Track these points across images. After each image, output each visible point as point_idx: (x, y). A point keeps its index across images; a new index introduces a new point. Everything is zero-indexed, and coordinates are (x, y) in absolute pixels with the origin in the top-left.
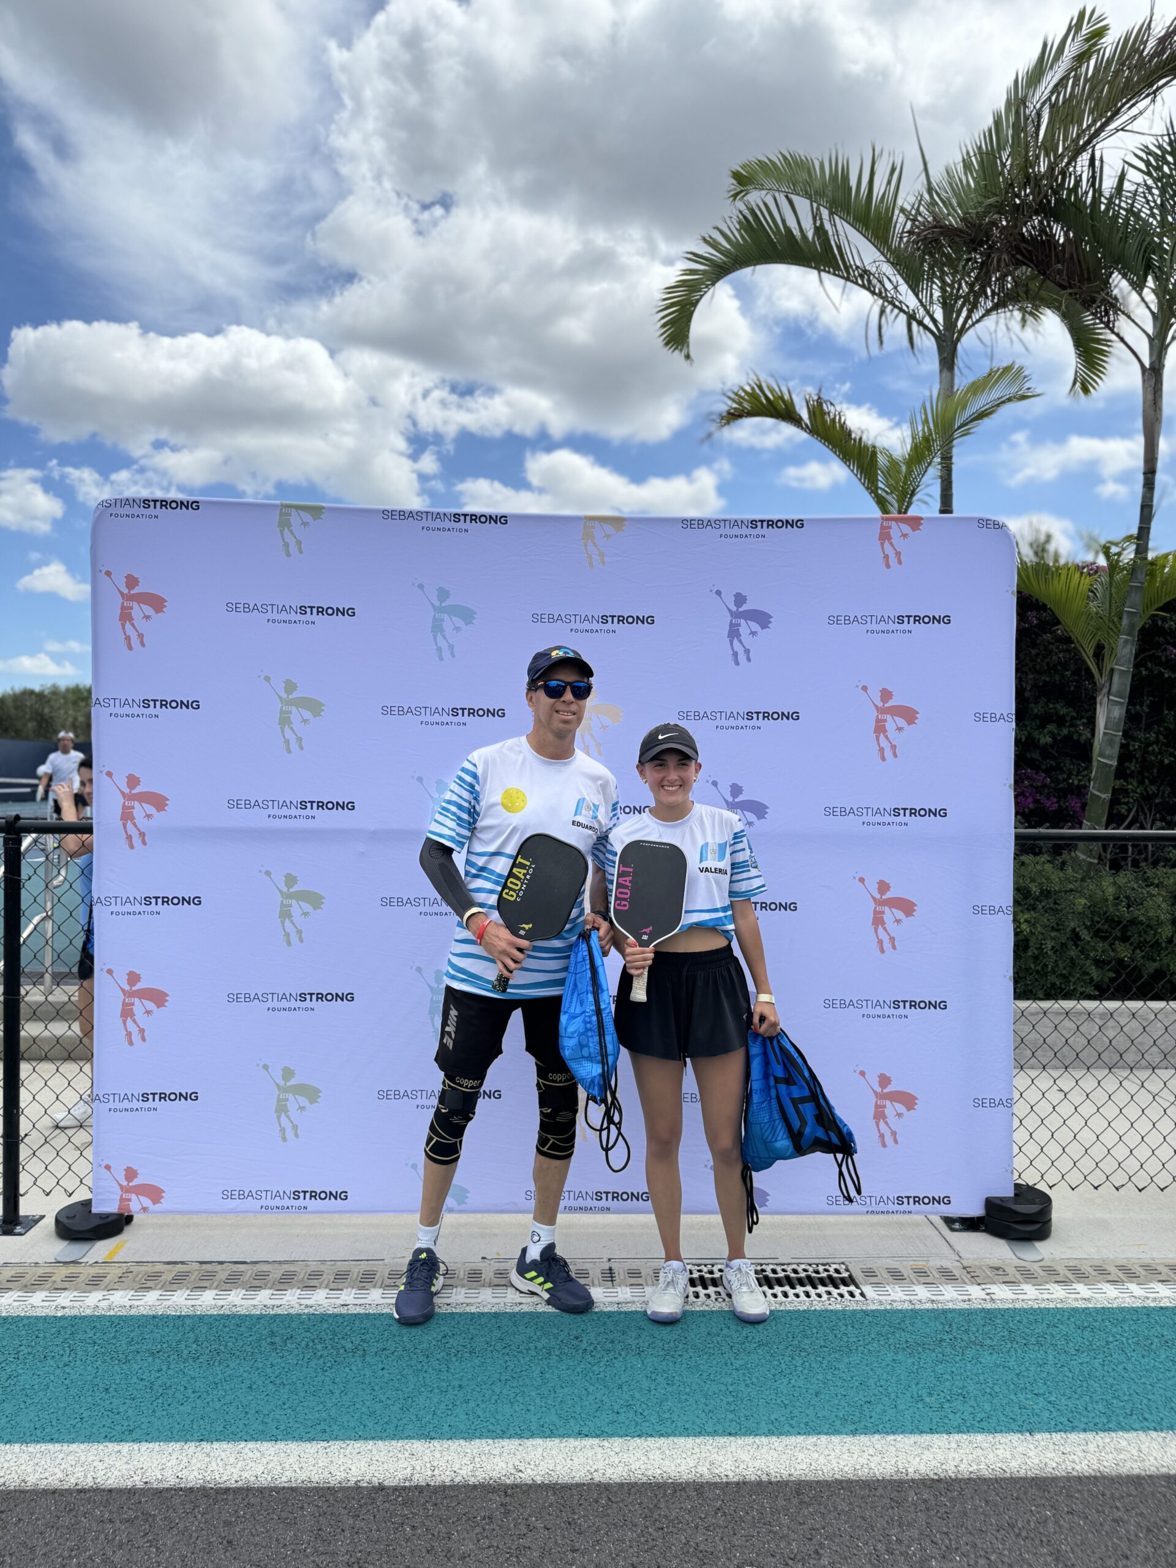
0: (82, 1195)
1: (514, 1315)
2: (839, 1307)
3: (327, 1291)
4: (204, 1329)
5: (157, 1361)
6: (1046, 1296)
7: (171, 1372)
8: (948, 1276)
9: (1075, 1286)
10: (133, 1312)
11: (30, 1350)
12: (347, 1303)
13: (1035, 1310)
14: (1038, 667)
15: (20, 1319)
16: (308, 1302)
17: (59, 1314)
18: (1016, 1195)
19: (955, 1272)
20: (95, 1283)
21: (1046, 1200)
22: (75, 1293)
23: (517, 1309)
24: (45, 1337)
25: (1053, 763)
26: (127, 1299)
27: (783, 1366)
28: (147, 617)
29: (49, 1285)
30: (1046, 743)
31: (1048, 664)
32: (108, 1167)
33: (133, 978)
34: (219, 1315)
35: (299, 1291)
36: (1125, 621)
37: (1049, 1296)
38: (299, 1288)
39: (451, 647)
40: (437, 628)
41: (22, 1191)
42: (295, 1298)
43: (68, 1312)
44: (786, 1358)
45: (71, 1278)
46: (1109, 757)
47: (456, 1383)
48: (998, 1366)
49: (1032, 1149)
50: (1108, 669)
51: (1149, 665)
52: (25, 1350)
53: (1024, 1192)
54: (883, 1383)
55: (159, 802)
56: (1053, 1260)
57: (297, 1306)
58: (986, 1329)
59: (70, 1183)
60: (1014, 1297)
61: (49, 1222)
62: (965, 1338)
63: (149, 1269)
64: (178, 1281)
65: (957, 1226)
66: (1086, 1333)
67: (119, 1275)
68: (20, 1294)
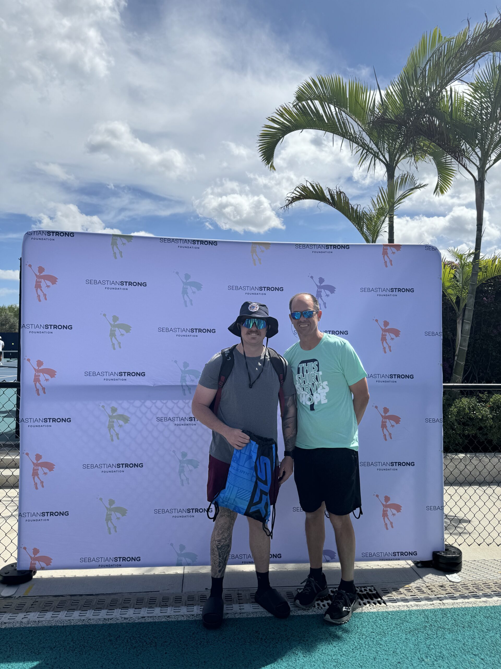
2: (375, 610)
3: (134, 609)
4: (76, 633)
7: (62, 659)
8: (421, 591)
12: (144, 616)
16: (126, 616)
18: (445, 549)
19: (424, 589)
20: (20, 608)
21: (460, 553)
22: (10, 615)
26: (36, 617)
28: (48, 286)
32: (25, 548)
33: (38, 457)
34: (82, 625)
35: (120, 610)
36: (470, 288)
38: (120, 608)
39: (191, 301)
40: (185, 292)
42: (119, 614)
45: (8, 606)
46: (463, 346)
53: (448, 548)
54: (404, 652)
55: (52, 373)
56: (466, 581)
57: (120, 618)
58: (444, 620)
62: (436, 625)
63: (46, 600)
64: (61, 606)
65: (421, 566)
67: (32, 603)
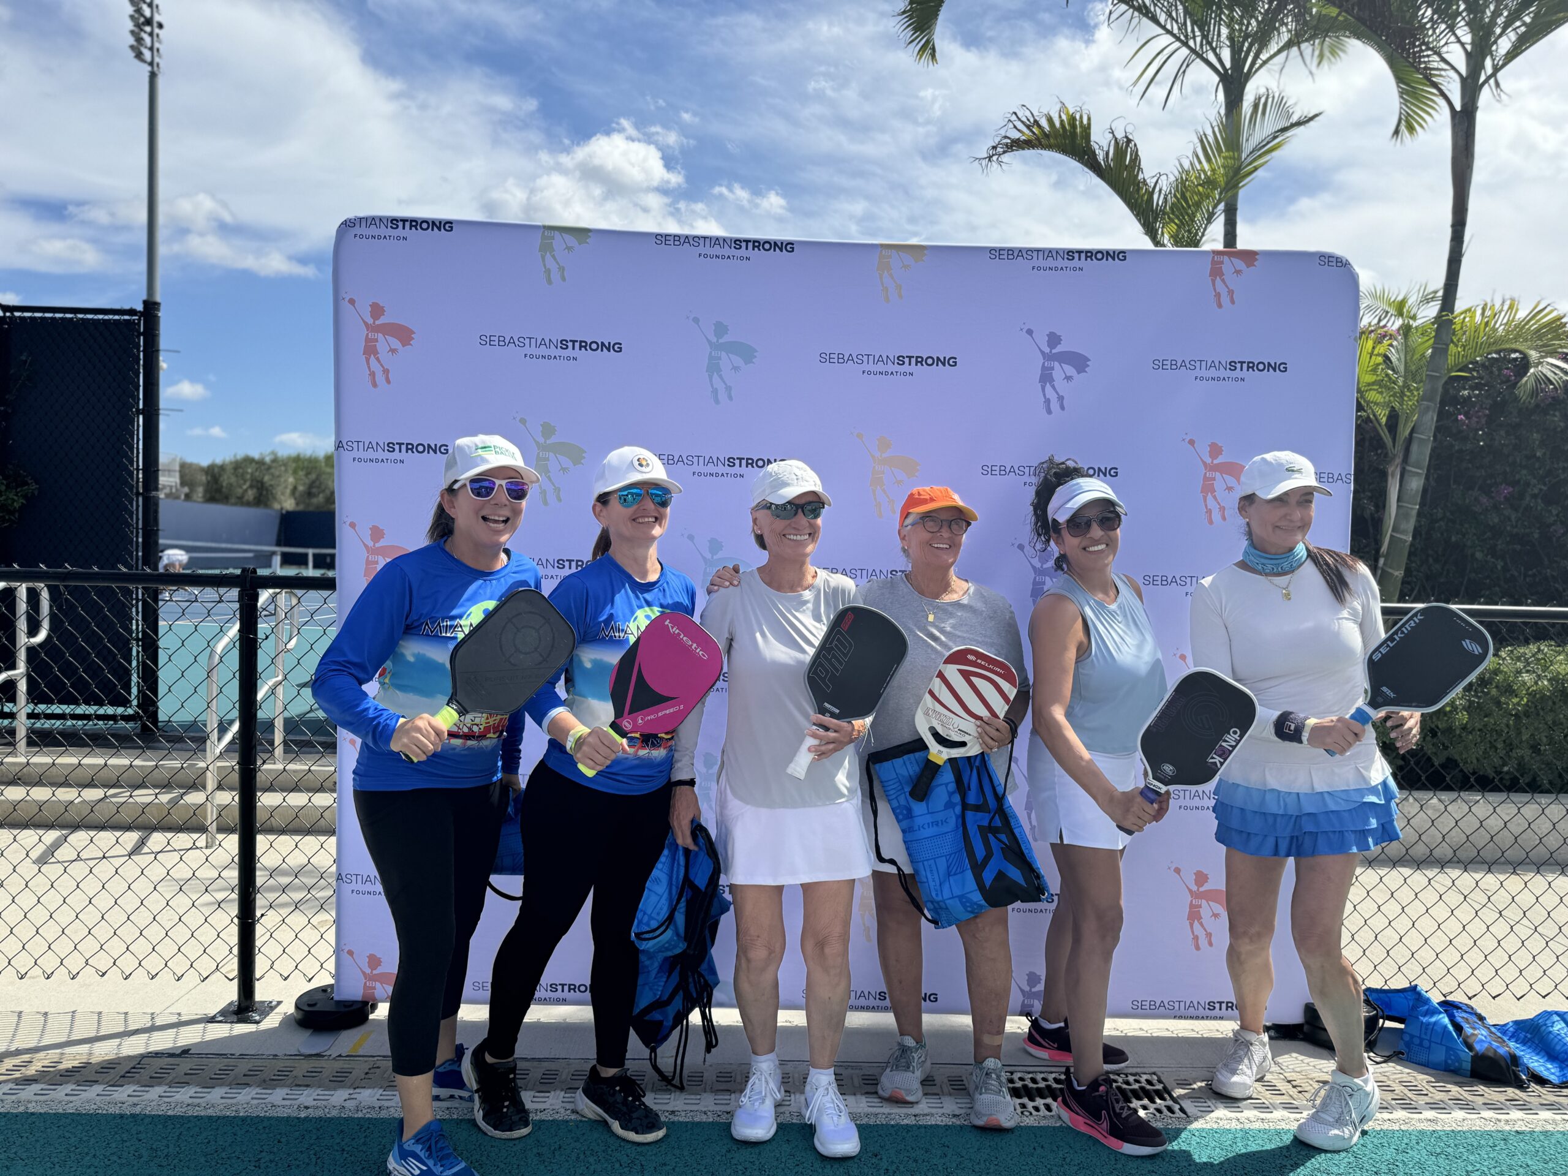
0: (325, 979)
8: (1273, 1090)
10: (384, 1114)
11: (272, 1157)
15: (260, 1119)
17: (303, 1115)
19: (1281, 1087)
20: (339, 1080)
22: (319, 1091)
24: (288, 1142)
26: (375, 1099)
28: (393, 350)
29: (289, 1082)
32: (350, 953)
36: (1427, 386)
38: (562, 1090)
39: (729, 389)
40: (714, 367)
41: (257, 976)
42: (559, 1101)
43: (311, 1113)
45: (314, 1073)
46: (1402, 533)
52: (266, 1157)
59: (310, 966)
61: (288, 1008)
65: (1277, 1035)
67: (367, 1071)
68: (258, 1090)
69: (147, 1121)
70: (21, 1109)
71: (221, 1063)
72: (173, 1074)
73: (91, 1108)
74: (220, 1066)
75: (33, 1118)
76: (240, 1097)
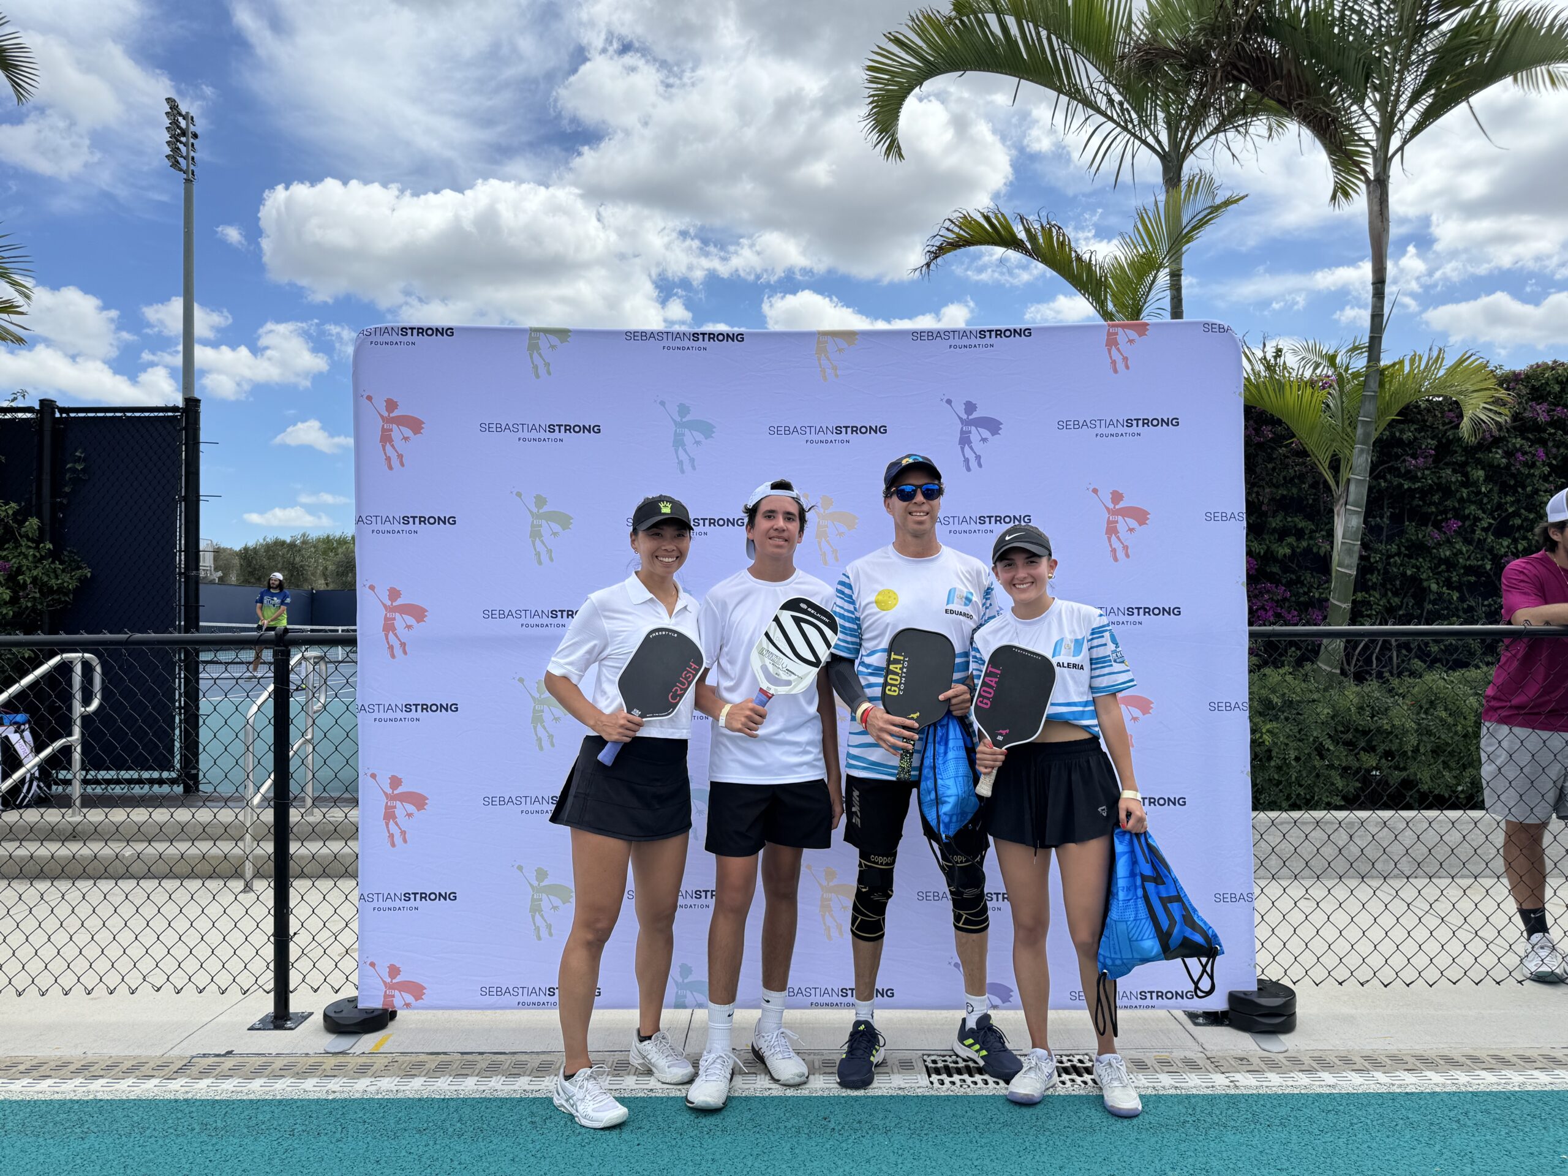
0: (349, 992)
1: (764, 1098)
2: (1082, 1092)
4: (467, 1110)
5: (425, 1137)
6: (1290, 1083)
7: (438, 1147)
8: (1192, 1065)
9: (1319, 1074)
10: (400, 1095)
11: (304, 1128)
13: (1279, 1096)
14: (1275, 481)
15: (296, 1101)
17: (330, 1097)
18: (1259, 989)
19: (1199, 1062)
20: (363, 1071)
21: (1291, 994)
22: (345, 1080)
23: (767, 1094)
24: (318, 1117)
25: (1294, 577)
26: (393, 1085)
27: (1027, 1144)
28: (406, 439)
29: (319, 1073)
30: (1285, 555)
31: (1285, 478)
32: (372, 965)
33: (395, 782)
34: (481, 1098)
36: (1360, 431)
37: (1294, 1084)
39: (692, 460)
40: (678, 442)
41: (291, 989)
43: (338, 1096)
44: (1031, 1138)
45: (339, 1067)
46: (1348, 567)
47: (710, 1157)
48: (1242, 1145)
49: (1274, 945)
50: (1345, 480)
51: (1388, 477)
52: (299, 1128)
53: (1267, 987)
54: (1126, 1159)
55: (418, 613)
56: (1298, 1051)
58: (1229, 1112)
59: (336, 979)
60: (1258, 1084)
61: (318, 1018)
62: (1209, 1119)
63: (414, 1059)
64: (441, 1069)
65: (1201, 1020)
66: (1330, 1116)
67: (386, 1064)
68: (293, 1080)
69: (197, 1104)
70: (91, 1097)
71: (261, 1061)
72: (219, 1069)
73: (150, 1096)
74: (259, 1063)
75: (102, 1103)
76: (277, 1086)
